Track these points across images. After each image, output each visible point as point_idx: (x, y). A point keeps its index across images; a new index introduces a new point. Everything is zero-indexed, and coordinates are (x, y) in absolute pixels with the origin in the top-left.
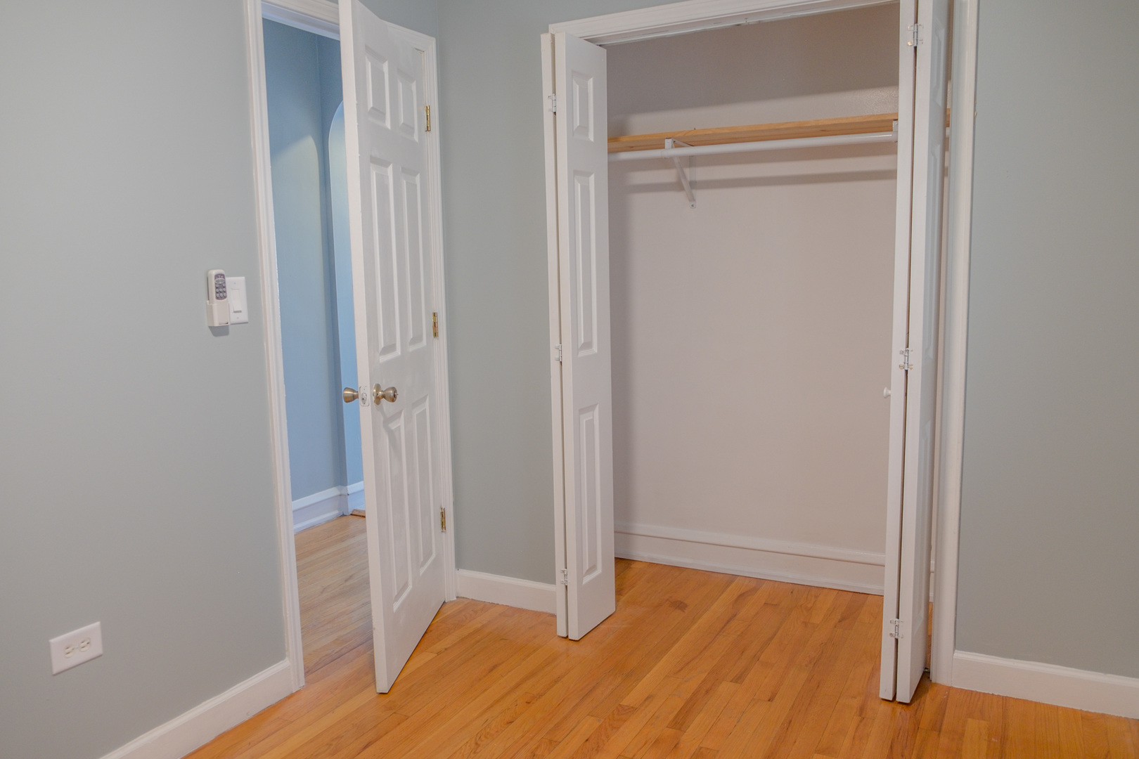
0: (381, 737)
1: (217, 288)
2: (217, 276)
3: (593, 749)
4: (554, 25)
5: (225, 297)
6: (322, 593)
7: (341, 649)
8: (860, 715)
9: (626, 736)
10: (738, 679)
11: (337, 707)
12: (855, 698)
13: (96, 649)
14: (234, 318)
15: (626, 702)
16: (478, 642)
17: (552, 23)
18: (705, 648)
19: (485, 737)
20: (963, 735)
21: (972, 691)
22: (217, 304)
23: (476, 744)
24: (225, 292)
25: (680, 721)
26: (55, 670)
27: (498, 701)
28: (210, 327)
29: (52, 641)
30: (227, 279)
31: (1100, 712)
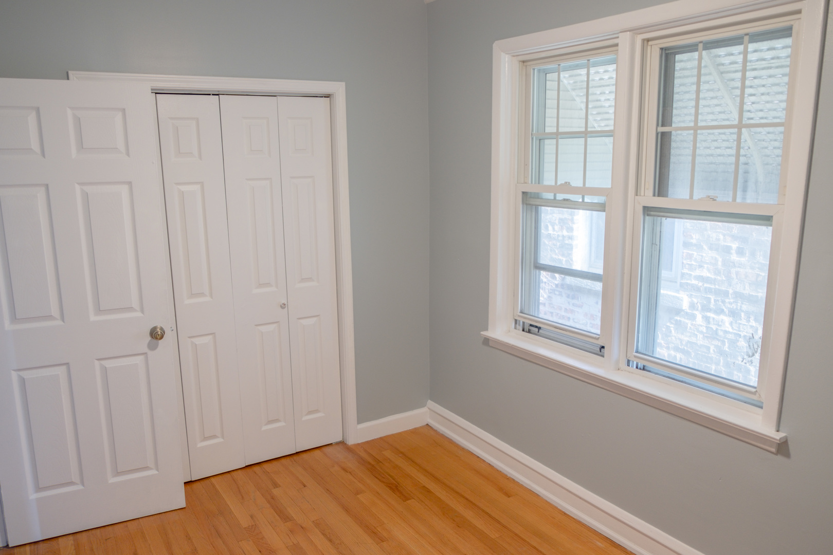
8: (347, 472)
10: (276, 485)
12: (333, 467)
18: (234, 480)
20: (389, 459)
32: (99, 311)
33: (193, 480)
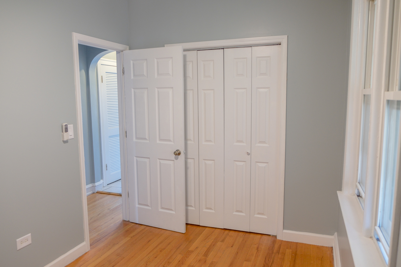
0: (117, 264)
1: (65, 129)
2: (65, 125)
3: (181, 264)
4: (166, 45)
5: (67, 131)
6: (91, 219)
7: (100, 238)
8: (257, 250)
9: (191, 260)
10: (223, 241)
11: (101, 256)
12: (256, 245)
13: (30, 242)
14: (70, 137)
15: (190, 249)
16: (143, 233)
17: (166, 44)
18: (213, 232)
19: (149, 262)
20: (285, 254)
21: (288, 241)
22: (65, 134)
23: (146, 264)
24: (67, 130)
25: (206, 254)
26: (18, 249)
27: (152, 251)
28: (63, 141)
29: (17, 240)
30: (68, 126)
31: (322, 245)
32: (160, 140)
33: (200, 225)
